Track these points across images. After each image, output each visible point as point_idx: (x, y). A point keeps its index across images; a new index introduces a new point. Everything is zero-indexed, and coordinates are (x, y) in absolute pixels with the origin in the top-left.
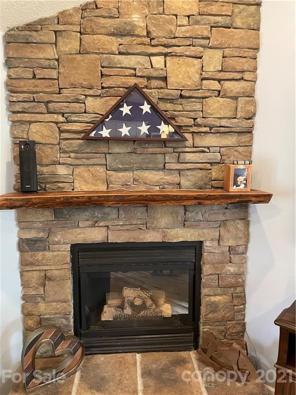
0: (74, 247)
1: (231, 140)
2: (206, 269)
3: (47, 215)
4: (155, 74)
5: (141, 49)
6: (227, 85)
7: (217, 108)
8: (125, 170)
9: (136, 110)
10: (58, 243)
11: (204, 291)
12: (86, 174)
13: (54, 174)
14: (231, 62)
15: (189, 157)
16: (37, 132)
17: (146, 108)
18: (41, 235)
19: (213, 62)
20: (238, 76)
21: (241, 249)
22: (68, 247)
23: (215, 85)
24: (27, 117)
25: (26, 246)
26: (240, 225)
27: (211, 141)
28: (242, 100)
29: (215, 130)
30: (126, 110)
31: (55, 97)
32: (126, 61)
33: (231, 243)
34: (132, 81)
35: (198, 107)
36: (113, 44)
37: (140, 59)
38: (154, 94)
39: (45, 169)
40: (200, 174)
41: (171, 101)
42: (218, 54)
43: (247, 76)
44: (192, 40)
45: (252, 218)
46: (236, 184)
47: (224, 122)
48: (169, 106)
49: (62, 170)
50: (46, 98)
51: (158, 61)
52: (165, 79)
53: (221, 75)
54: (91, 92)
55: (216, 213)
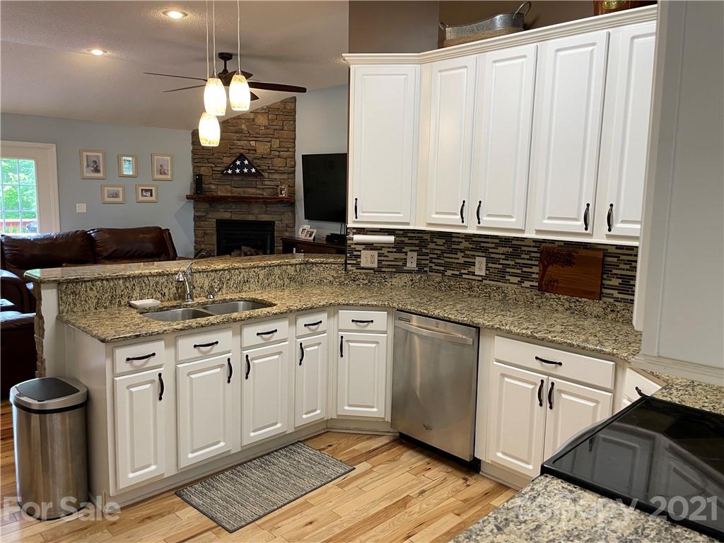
0: (217, 220)
1: (285, 176)
2: (276, 234)
3: (206, 206)
4: (251, 148)
5: (245, 138)
6: (282, 153)
7: (278, 162)
8: (241, 188)
9: (242, 163)
10: (210, 218)
11: (276, 244)
12: (223, 189)
13: (209, 188)
14: (283, 144)
15: (266, 183)
16: (203, 171)
17: (246, 162)
18: (203, 214)
19: (276, 143)
20: (286, 150)
21: (291, 225)
22: (215, 220)
23: (277, 153)
24: (199, 164)
25: (197, 219)
26: (290, 214)
27: (276, 176)
28: (289, 160)
29: (276, 172)
30: (238, 163)
31: (211, 157)
32: (239, 143)
33: (287, 222)
34: (242, 151)
35: (270, 162)
36: (235, 136)
37: (246, 142)
38: (250, 156)
39: (206, 186)
40: (272, 190)
41: (258, 159)
42: (278, 141)
43: (290, 150)
44: (266, 136)
45: (296, 211)
46: (281, 194)
47: (281, 169)
48: (258, 161)
49: (213, 187)
50: (207, 157)
51: (253, 143)
52: (256, 150)
53: (279, 149)
54: (225, 155)
55: (280, 208)
